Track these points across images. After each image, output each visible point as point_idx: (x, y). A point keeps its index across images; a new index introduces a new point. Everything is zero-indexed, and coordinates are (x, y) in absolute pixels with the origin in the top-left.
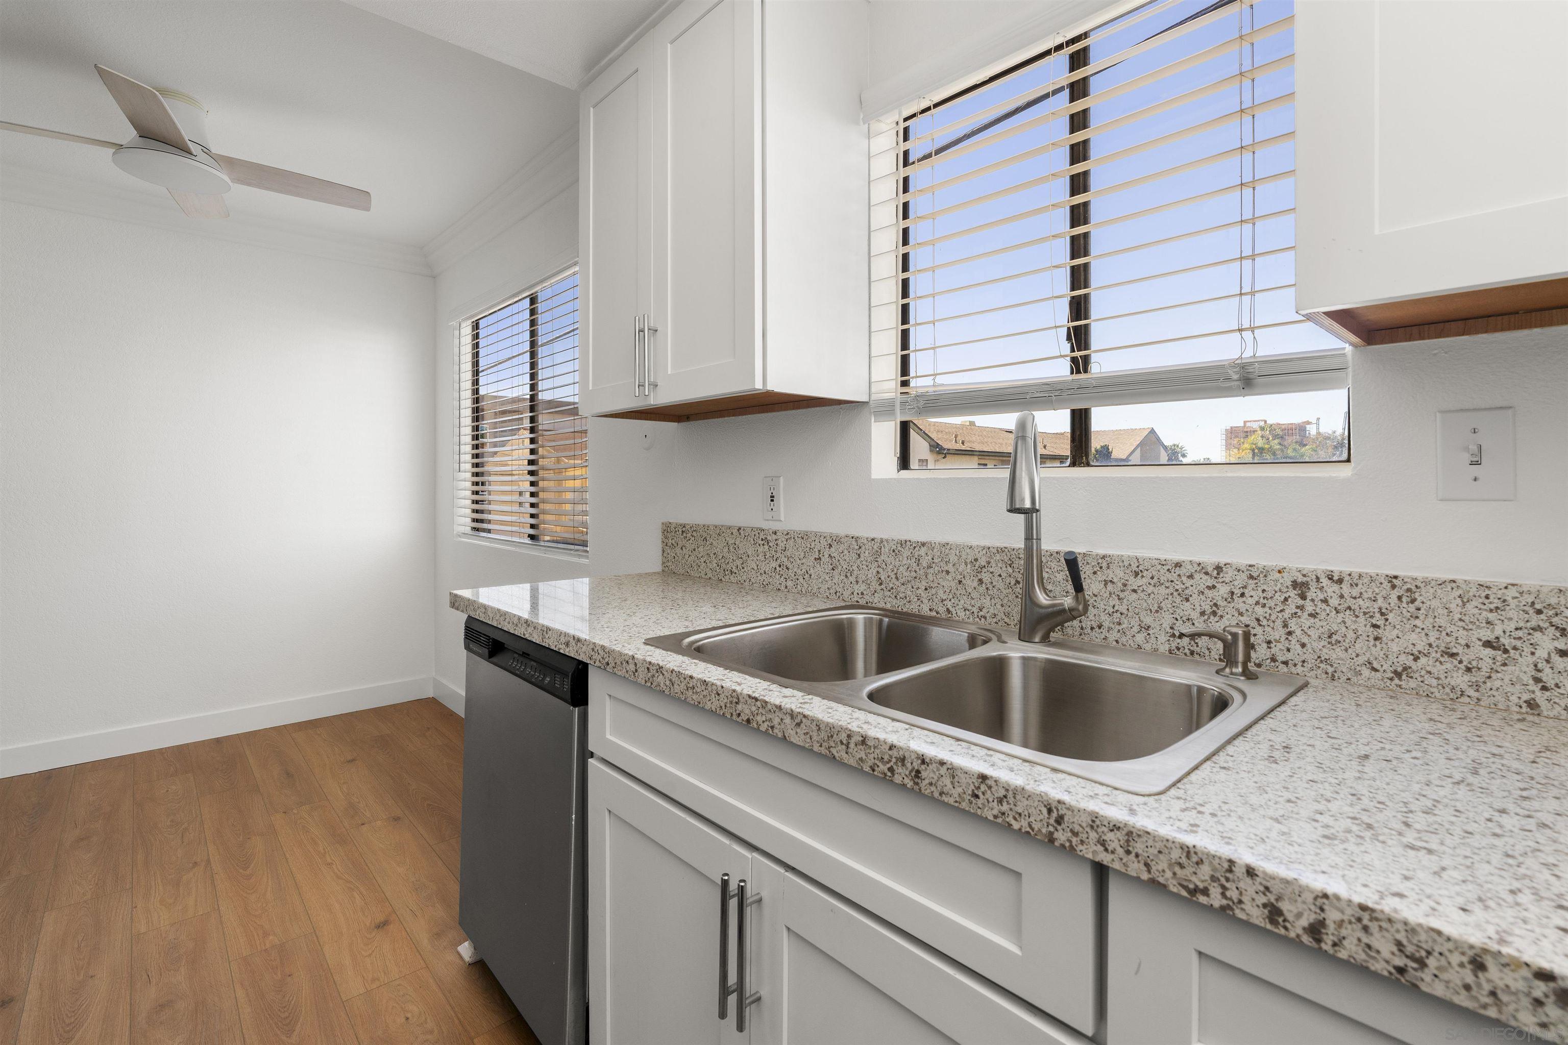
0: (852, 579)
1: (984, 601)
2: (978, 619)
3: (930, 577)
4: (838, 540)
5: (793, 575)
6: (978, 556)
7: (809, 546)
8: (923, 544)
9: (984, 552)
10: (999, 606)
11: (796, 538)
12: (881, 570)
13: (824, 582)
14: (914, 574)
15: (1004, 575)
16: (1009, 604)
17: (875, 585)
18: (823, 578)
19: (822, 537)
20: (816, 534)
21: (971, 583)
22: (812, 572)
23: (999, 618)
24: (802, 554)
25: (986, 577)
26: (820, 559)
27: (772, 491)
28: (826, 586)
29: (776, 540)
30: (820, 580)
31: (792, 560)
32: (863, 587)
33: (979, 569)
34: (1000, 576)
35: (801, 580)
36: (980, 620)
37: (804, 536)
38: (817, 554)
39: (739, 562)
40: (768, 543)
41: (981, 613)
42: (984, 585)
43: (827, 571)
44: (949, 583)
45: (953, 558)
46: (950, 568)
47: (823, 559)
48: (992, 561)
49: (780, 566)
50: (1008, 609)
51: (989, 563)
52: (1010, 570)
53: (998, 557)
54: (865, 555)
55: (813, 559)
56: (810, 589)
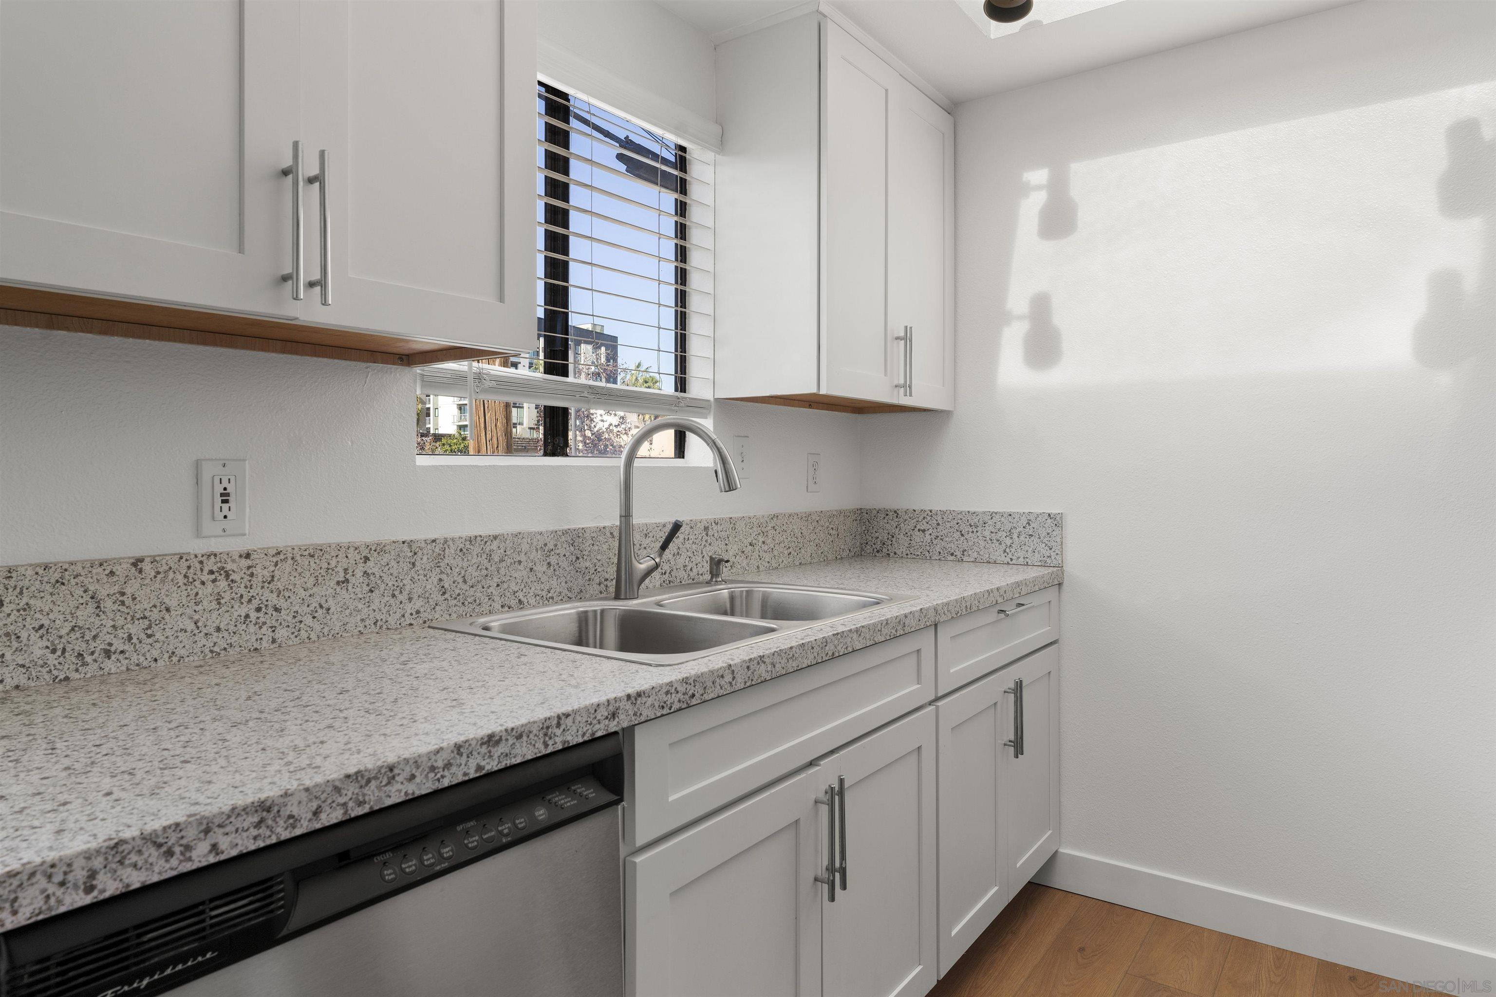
0: (403, 597)
1: (552, 582)
2: (547, 602)
3: (502, 571)
4: (380, 549)
5: (290, 618)
6: (547, 540)
7: (325, 565)
8: (495, 537)
9: (552, 535)
10: (563, 584)
11: (298, 558)
12: (444, 577)
13: (354, 613)
14: (484, 572)
15: (568, 554)
16: (572, 579)
17: (436, 596)
18: (352, 607)
19: (352, 549)
20: (339, 547)
21: (541, 568)
22: (331, 603)
23: (563, 594)
24: (312, 580)
25: (553, 560)
26: (347, 581)
27: (225, 484)
28: (359, 618)
29: (249, 568)
30: (348, 612)
31: (287, 594)
32: (418, 604)
33: (548, 553)
34: (565, 555)
35: (308, 620)
36: (549, 601)
37: (315, 552)
38: (342, 574)
39: (136, 629)
40: (227, 576)
41: (550, 595)
42: (552, 567)
43: (360, 596)
44: (521, 573)
45: (525, 547)
46: (523, 558)
47: (352, 580)
48: (558, 543)
49: (258, 610)
50: (570, 584)
51: (556, 545)
52: (572, 548)
53: (563, 539)
54: (423, 562)
55: (333, 583)
56: (326, 631)
